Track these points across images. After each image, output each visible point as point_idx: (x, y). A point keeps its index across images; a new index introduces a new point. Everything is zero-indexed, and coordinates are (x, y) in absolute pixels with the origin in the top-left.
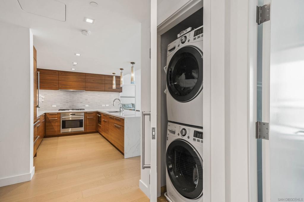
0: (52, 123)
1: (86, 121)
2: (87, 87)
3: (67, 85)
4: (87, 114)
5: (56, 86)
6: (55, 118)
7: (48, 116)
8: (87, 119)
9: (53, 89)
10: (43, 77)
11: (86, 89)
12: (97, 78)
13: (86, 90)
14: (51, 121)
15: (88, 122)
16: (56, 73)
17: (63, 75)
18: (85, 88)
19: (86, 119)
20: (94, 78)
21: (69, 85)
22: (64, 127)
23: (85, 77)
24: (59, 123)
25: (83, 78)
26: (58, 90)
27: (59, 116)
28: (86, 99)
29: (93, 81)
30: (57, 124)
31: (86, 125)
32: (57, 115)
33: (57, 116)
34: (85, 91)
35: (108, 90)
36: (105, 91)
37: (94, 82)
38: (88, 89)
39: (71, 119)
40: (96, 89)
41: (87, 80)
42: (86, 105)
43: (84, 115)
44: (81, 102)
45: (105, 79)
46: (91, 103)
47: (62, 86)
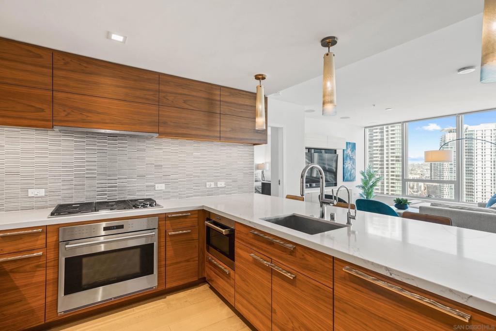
0: (17, 276)
1: (163, 249)
2: (165, 123)
3: (89, 111)
4: (168, 222)
5: (42, 110)
8: (168, 239)
11: (161, 129)
12: (195, 94)
13: (162, 134)
14: (10, 267)
15: (170, 253)
16: (40, 56)
17: (73, 71)
18: (158, 124)
19: (163, 240)
20: (185, 92)
21: (99, 113)
22: (74, 285)
23: (156, 87)
25: (148, 90)
26: (52, 127)
27: (51, 239)
28: (159, 163)
29: (185, 102)
30: (40, 277)
31: (163, 264)
32: (42, 237)
33: (41, 241)
34: (156, 135)
35: (228, 135)
36: (220, 139)
37: (186, 106)
38: (169, 130)
39: (102, 248)
40: (194, 132)
41: (164, 97)
42: (156, 185)
43: (159, 224)
44: (141, 176)
45: (221, 99)
46: (172, 176)
47: (69, 114)
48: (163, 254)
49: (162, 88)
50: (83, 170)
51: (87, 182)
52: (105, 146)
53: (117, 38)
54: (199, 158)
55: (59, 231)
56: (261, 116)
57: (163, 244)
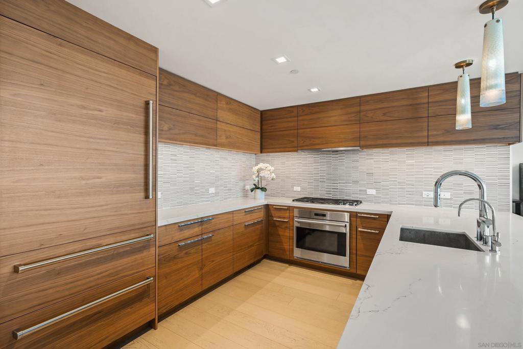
0: (280, 229)
1: (354, 241)
2: (365, 137)
3: (314, 138)
4: (358, 220)
5: (293, 142)
6: (284, 218)
7: (273, 212)
8: (358, 233)
9: (287, 149)
10: (272, 126)
11: (362, 143)
13: (363, 147)
14: (277, 224)
15: (360, 246)
16: (293, 112)
17: (306, 115)
18: (360, 139)
19: (354, 233)
20: (385, 105)
21: (319, 138)
22: (301, 244)
23: (357, 109)
24: (291, 232)
26: (296, 151)
27: (291, 214)
28: (370, 171)
29: (384, 114)
30: (287, 233)
31: (354, 252)
32: (288, 212)
33: (288, 214)
34: (358, 148)
36: (428, 144)
37: (386, 118)
38: (369, 143)
40: (394, 141)
41: (364, 115)
42: (368, 190)
43: (350, 220)
44: (356, 182)
45: (430, 100)
46: (382, 183)
47: (305, 141)
48: (354, 244)
49: (363, 108)
50: (312, 174)
51: (320, 184)
52: (330, 159)
53: (314, 90)
54: (413, 165)
55: (293, 210)
56: (463, 112)
57: (354, 236)
